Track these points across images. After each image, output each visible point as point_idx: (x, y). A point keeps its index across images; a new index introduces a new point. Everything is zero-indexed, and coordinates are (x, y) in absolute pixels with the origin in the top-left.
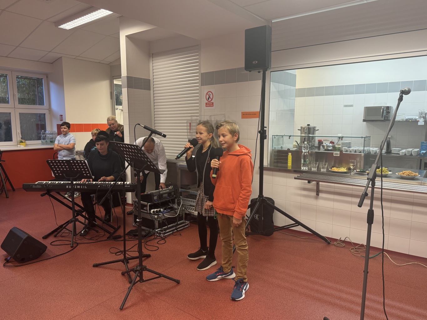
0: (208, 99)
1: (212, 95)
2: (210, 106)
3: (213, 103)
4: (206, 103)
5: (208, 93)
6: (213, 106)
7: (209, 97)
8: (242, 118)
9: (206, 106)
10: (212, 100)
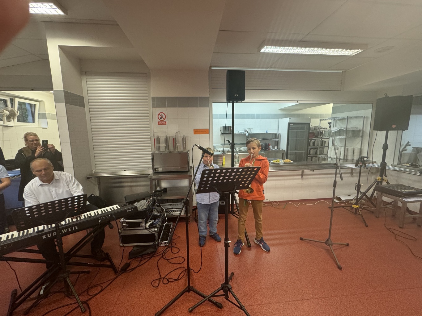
0: (161, 118)
1: (164, 115)
2: (163, 124)
3: (166, 122)
4: (159, 122)
5: (160, 114)
6: (166, 124)
7: (162, 117)
8: (194, 134)
9: (158, 124)
10: (164, 119)
